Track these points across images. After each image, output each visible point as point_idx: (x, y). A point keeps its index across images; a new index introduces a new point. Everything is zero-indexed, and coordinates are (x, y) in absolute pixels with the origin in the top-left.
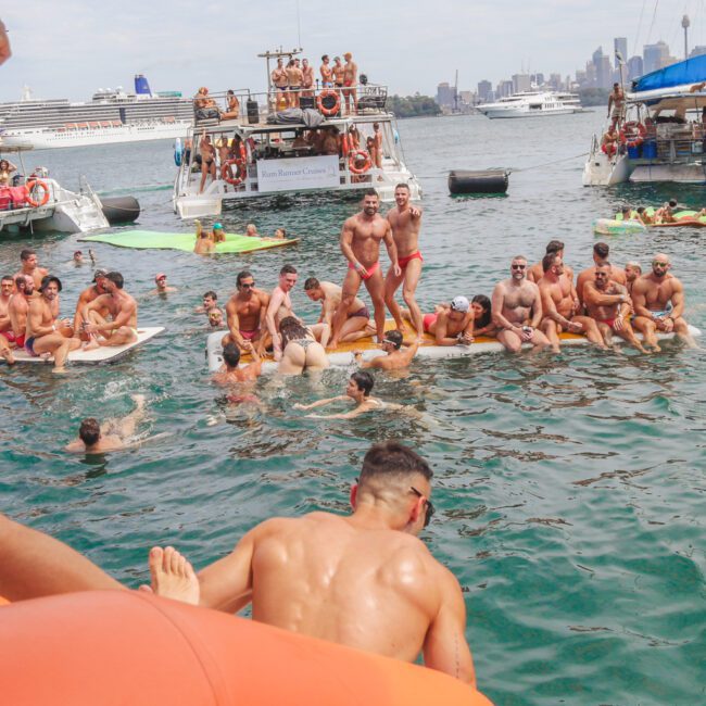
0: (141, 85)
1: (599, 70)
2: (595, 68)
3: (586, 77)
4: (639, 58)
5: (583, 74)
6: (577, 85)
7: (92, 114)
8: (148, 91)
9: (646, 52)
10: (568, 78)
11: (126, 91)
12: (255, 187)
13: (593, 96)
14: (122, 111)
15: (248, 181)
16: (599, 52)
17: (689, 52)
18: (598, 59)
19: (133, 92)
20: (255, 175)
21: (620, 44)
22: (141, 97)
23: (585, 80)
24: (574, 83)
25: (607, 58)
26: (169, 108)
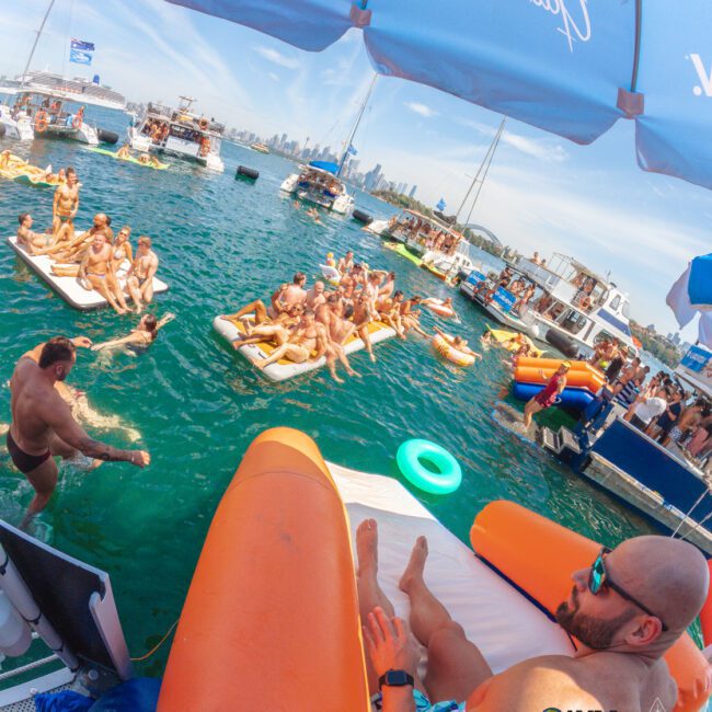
0: (96, 79)
7: (72, 86)
8: (98, 82)
11: (88, 79)
12: (164, 145)
14: (84, 88)
15: (162, 142)
19: (92, 80)
20: (166, 140)
21: (285, 136)
22: (94, 84)
26: (105, 92)
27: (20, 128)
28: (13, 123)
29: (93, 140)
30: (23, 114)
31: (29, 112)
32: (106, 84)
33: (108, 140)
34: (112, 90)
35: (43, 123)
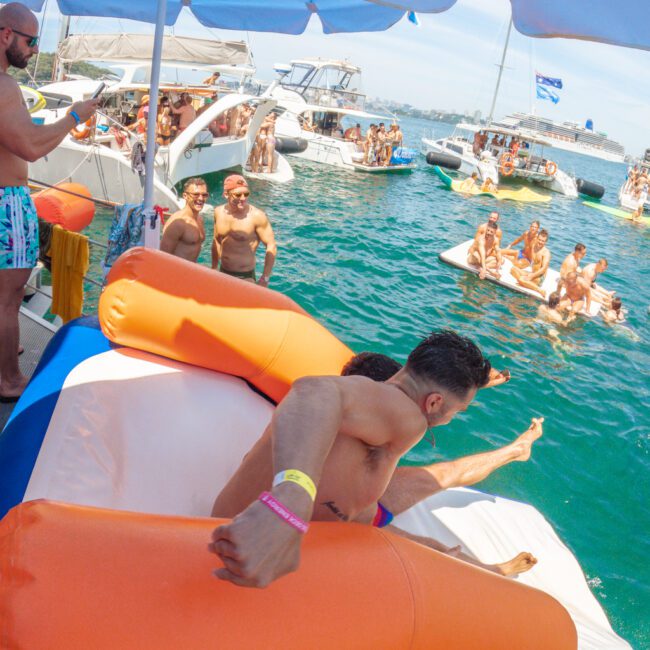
0: (589, 125)
7: (562, 132)
8: (591, 129)
11: (581, 125)
14: (577, 136)
22: (588, 131)
26: (599, 141)
27: (483, 168)
28: (475, 162)
29: (572, 192)
30: (487, 153)
31: (496, 153)
32: (603, 132)
33: (591, 192)
34: (608, 138)
35: (509, 166)
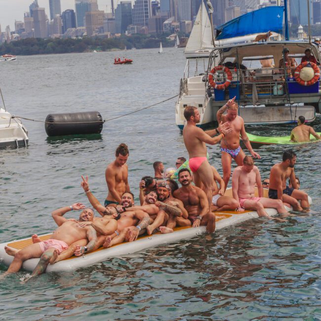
1: (36, 21)
2: (32, 20)
3: (24, 27)
4: (72, 11)
5: (21, 25)
6: (16, 35)
9: (77, 6)
10: (8, 27)
13: (32, 45)
16: (35, 5)
17: (115, 7)
18: (35, 12)
23: (24, 30)
24: (14, 33)
25: (43, 11)
